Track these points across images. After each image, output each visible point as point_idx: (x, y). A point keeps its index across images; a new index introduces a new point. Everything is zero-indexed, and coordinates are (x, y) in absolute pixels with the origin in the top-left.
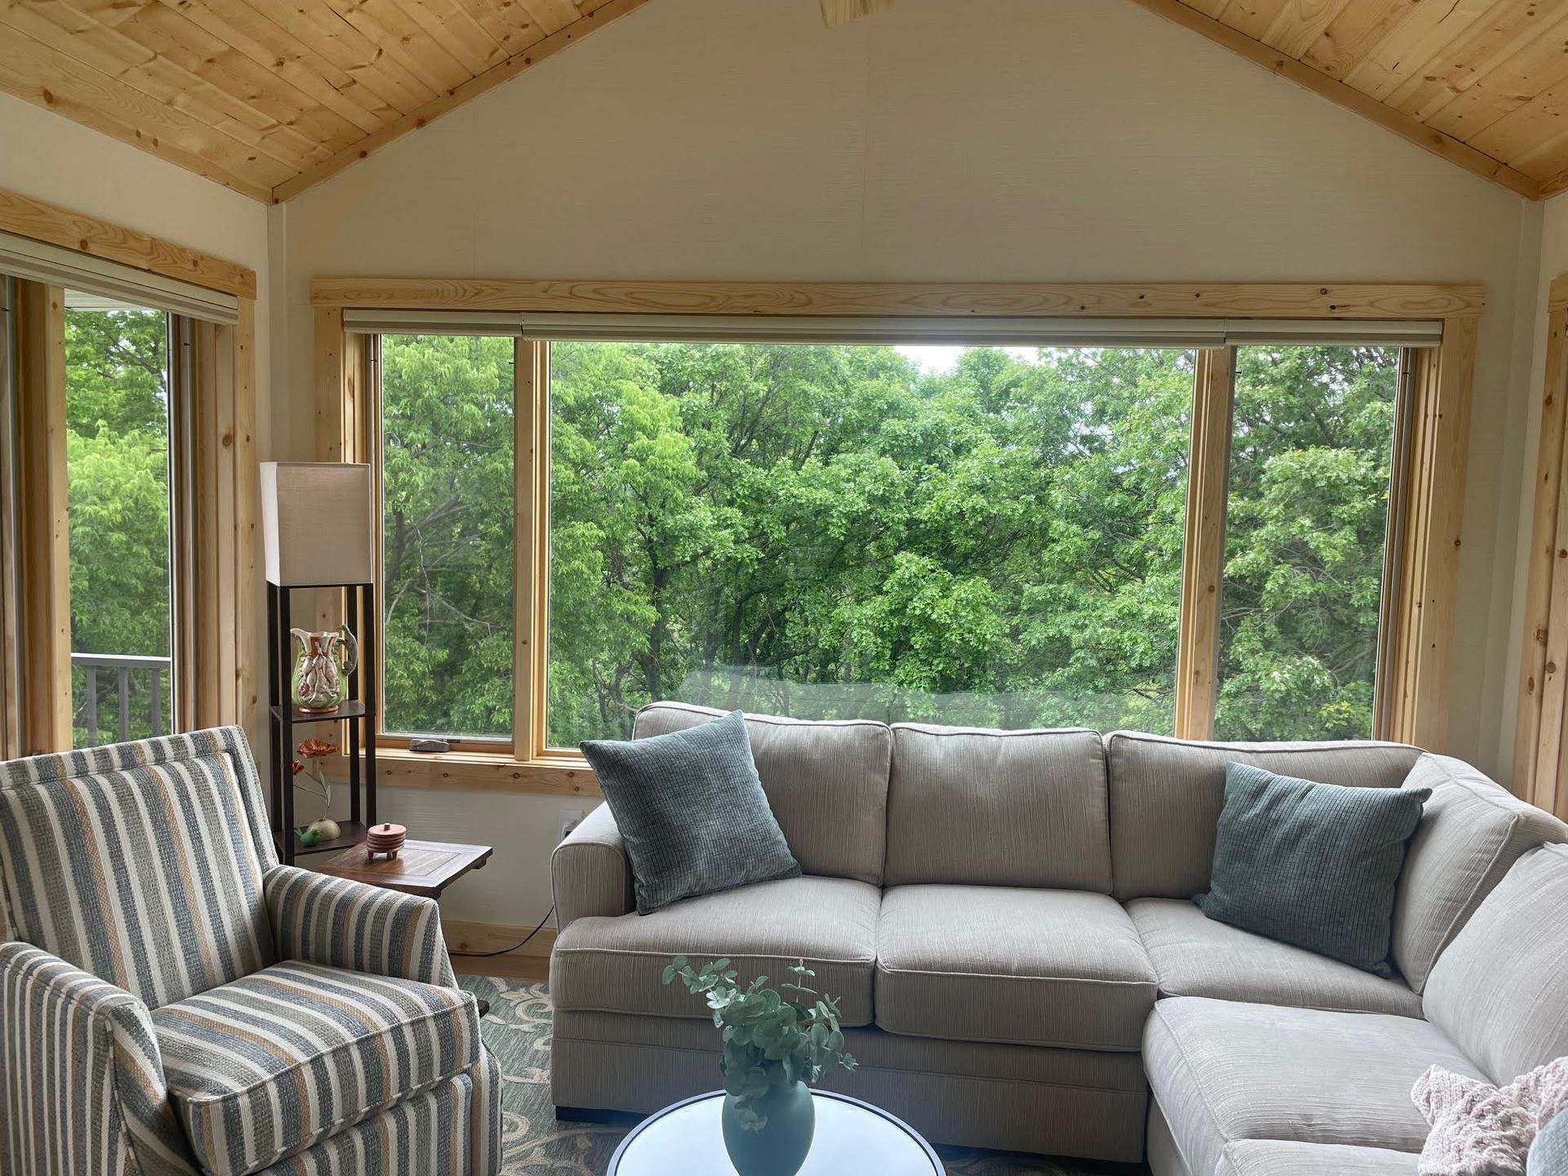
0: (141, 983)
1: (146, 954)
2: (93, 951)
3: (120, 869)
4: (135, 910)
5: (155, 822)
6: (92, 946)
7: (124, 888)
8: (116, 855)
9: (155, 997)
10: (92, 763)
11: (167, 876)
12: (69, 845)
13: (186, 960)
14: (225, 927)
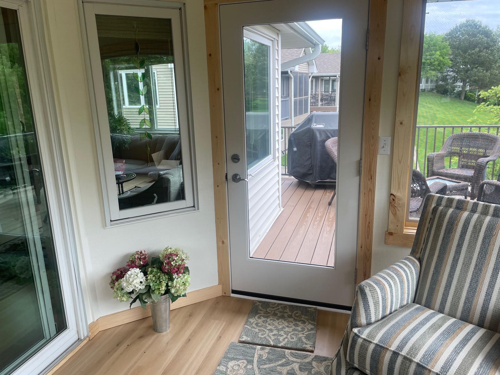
0: (442, 298)
1: (450, 289)
2: (433, 276)
3: (458, 252)
4: (455, 271)
5: (484, 241)
6: (433, 274)
7: (455, 261)
8: (460, 246)
9: (445, 307)
10: (480, 209)
11: (476, 265)
12: (445, 234)
13: (465, 302)
14: (491, 301)
